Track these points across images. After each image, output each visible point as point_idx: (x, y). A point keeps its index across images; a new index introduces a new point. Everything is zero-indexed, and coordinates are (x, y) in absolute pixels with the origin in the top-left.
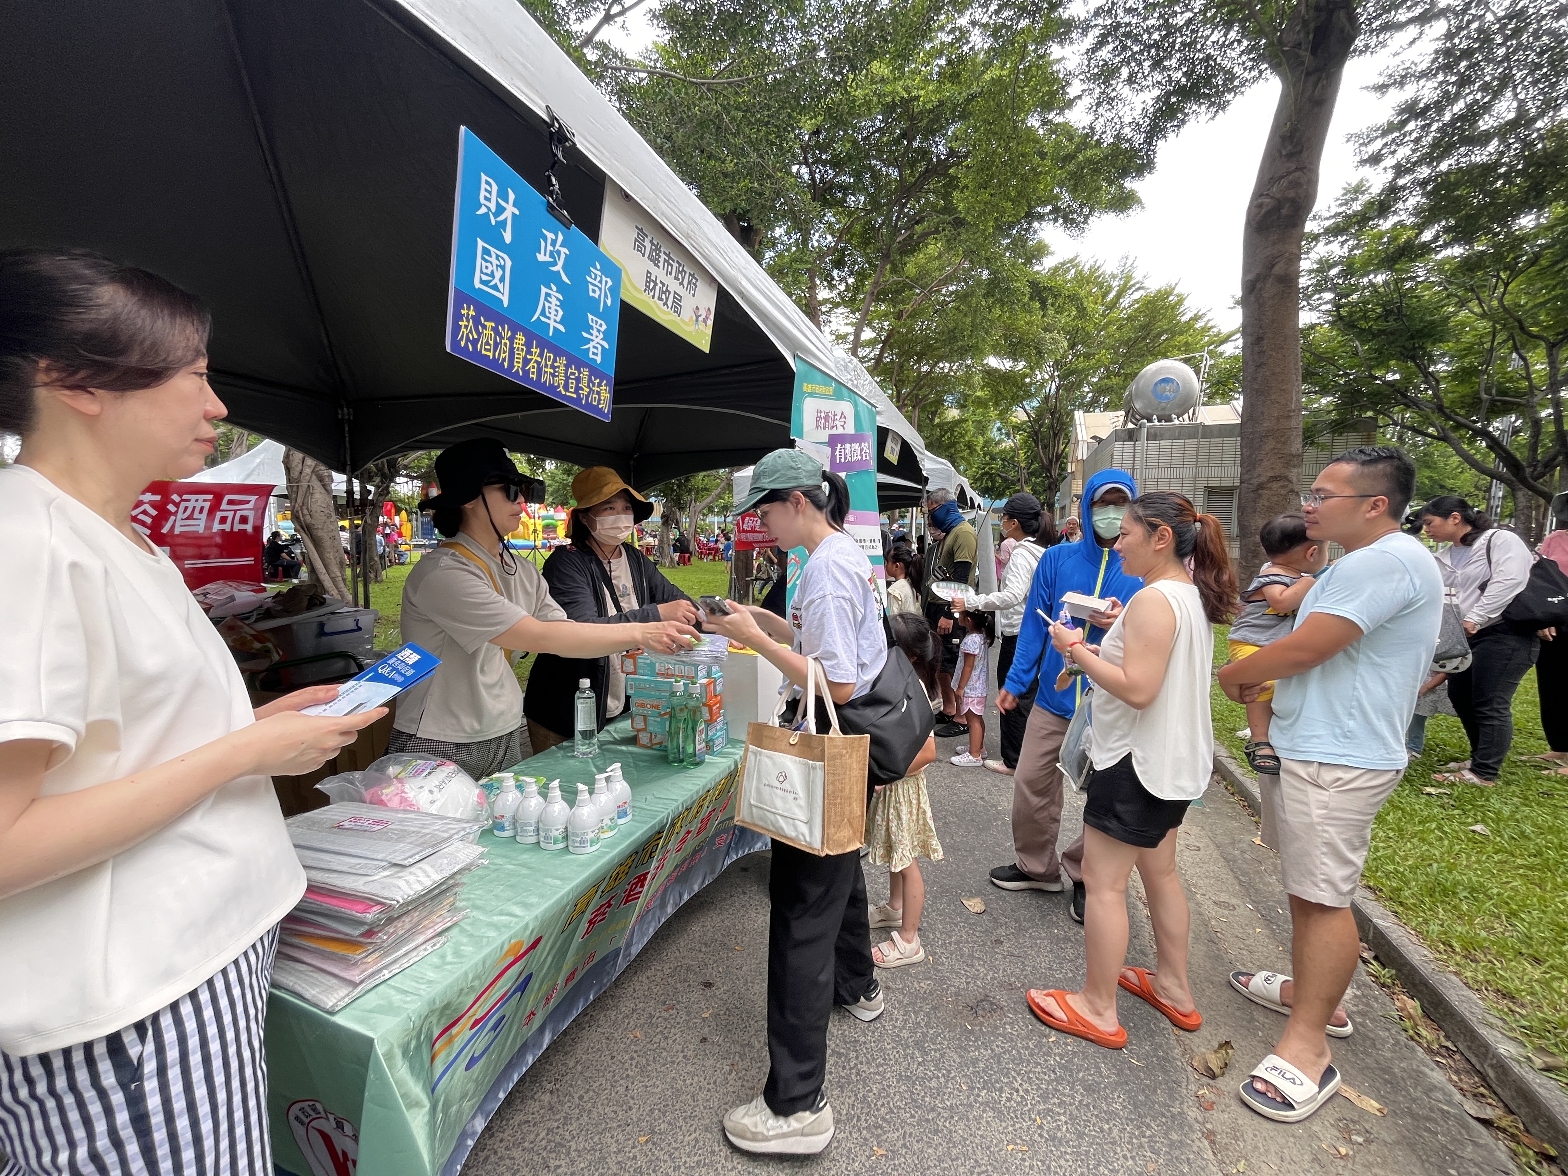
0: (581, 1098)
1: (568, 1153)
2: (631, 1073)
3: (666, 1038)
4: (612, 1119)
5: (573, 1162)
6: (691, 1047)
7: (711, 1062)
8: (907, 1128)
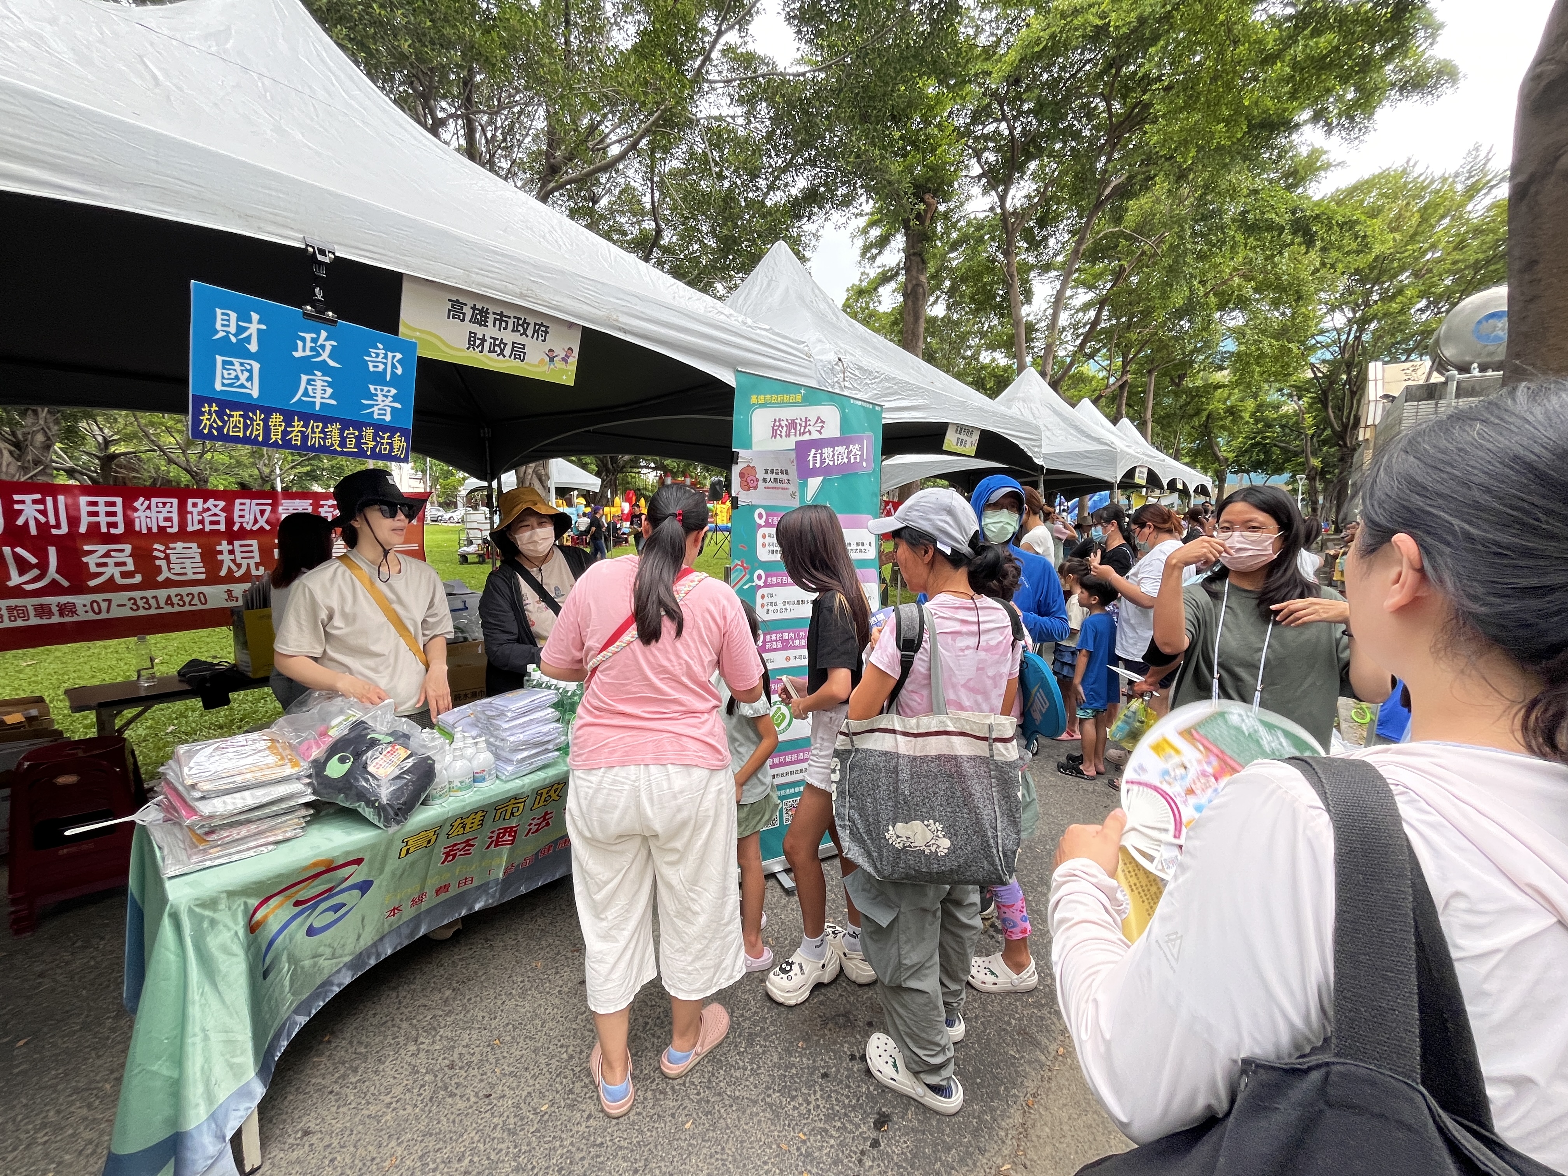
0: (470, 999)
1: (434, 1036)
2: (514, 992)
3: (557, 973)
4: (478, 1022)
5: (434, 1042)
6: (570, 984)
7: (576, 1001)
8: (687, 1101)
